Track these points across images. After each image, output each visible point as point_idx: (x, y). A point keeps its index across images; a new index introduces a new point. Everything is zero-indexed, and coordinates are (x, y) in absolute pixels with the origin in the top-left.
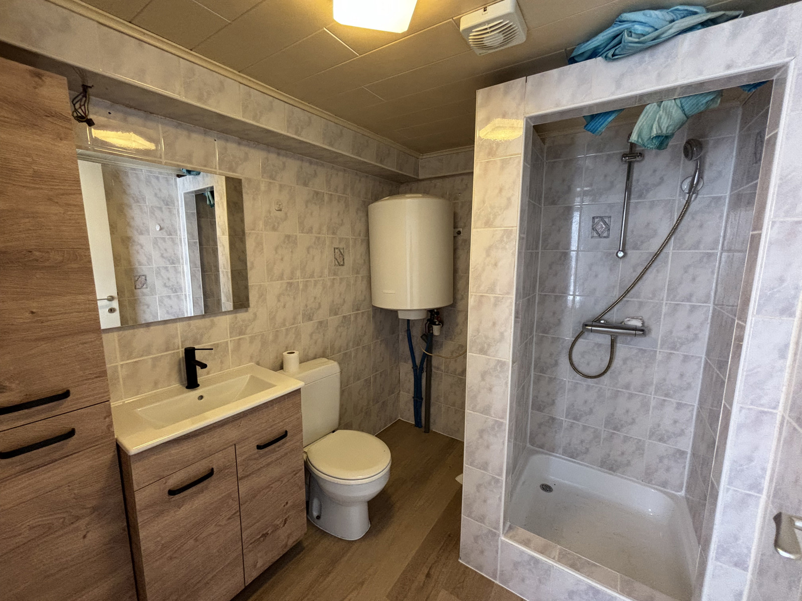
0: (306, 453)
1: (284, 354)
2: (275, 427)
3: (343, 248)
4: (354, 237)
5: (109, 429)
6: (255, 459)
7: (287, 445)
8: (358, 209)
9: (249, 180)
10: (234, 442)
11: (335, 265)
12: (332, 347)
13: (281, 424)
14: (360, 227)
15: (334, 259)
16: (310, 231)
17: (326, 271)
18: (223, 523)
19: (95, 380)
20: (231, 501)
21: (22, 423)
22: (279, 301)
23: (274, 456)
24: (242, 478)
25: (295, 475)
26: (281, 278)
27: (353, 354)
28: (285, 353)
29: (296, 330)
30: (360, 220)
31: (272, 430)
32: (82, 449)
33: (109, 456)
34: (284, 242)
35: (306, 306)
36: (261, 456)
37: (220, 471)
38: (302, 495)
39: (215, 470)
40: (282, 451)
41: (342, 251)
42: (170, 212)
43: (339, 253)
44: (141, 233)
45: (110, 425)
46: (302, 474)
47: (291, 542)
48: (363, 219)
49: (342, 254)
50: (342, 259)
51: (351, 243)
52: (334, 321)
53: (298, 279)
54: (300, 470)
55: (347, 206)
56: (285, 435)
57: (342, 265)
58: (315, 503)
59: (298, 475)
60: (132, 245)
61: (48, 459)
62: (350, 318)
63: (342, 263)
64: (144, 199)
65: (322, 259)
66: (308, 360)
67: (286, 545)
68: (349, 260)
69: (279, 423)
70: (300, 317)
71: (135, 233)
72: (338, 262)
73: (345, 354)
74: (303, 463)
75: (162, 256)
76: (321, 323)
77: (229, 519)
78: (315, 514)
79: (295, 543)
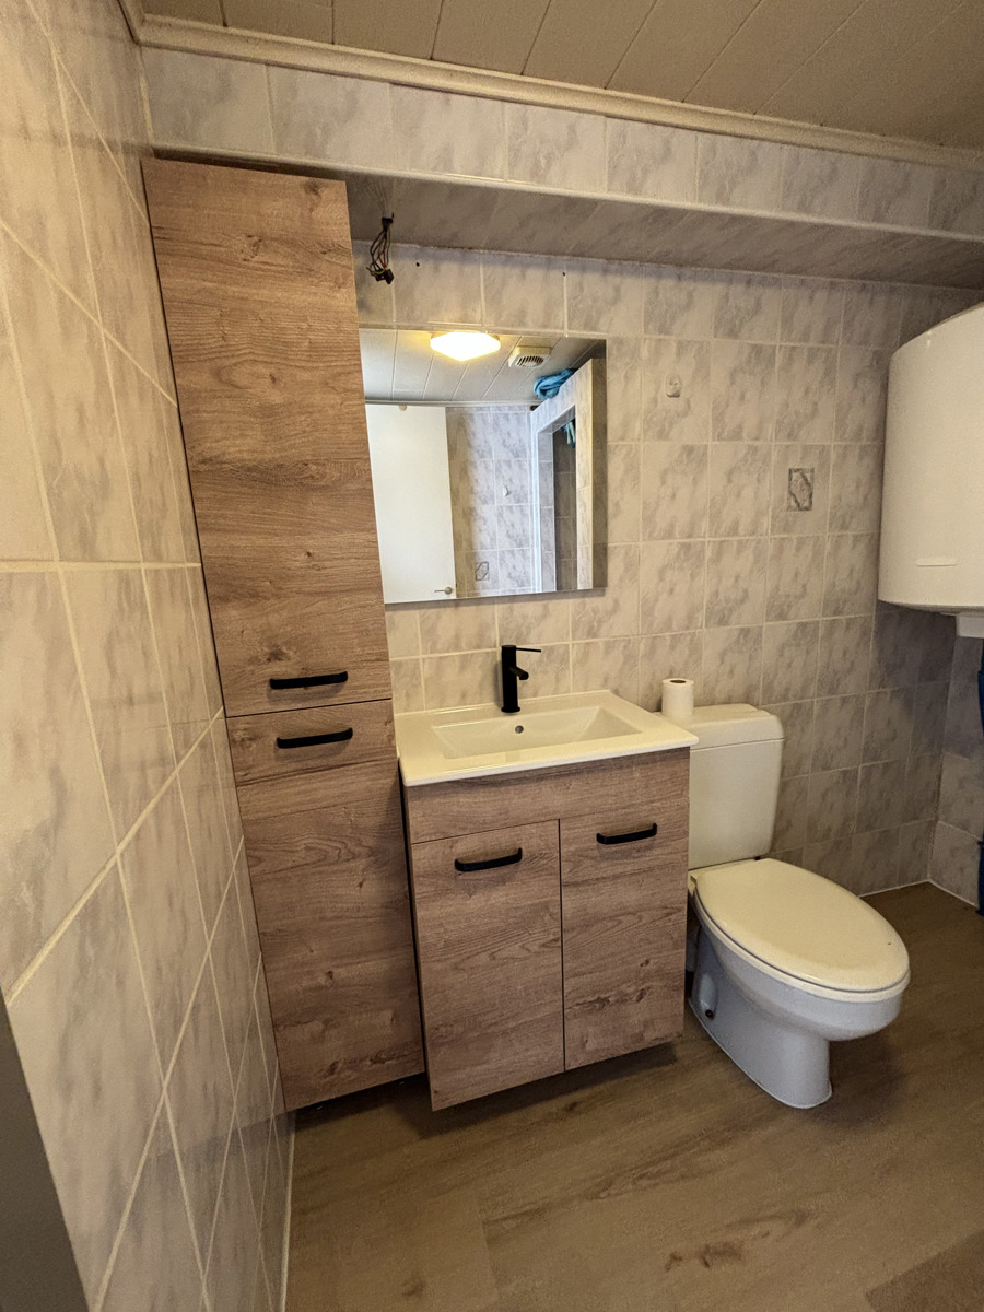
0: (693, 879)
1: (664, 681)
2: (632, 810)
3: (812, 471)
4: (843, 443)
5: (390, 741)
6: (593, 858)
7: (657, 852)
8: (857, 377)
9: (620, 342)
10: (558, 816)
11: (790, 507)
12: (768, 688)
13: (645, 807)
14: (862, 416)
15: (786, 494)
16: (737, 435)
17: (766, 522)
18: (535, 948)
19: (375, 664)
20: (547, 918)
21: (300, 706)
22: (661, 579)
23: (629, 866)
24: (567, 885)
25: (668, 915)
26: (669, 534)
27: (816, 710)
28: (667, 682)
29: (692, 640)
30: (863, 400)
31: (627, 814)
32: (358, 761)
33: (388, 781)
34: (682, 462)
35: (717, 594)
36: (604, 858)
37: (533, 858)
38: (678, 960)
39: (524, 853)
40: (645, 861)
41: (808, 475)
42: (520, 466)
43: (801, 480)
44: (485, 502)
45: (391, 736)
46: (682, 917)
47: (651, 1037)
48: (871, 398)
49: (808, 484)
50: (806, 494)
51: (833, 456)
52: (777, 632)
53: (704, 537)
54: (679, 910)
55: (829, 372)
56: (652, 831)
57: (806, 509)
58: (706, 985)
59: (673, 917)
60: (475, 520)
61: (324, 762)
62: (817, 628)
63: (806, 504)
64: (490, 452)
65: (760, 495)
66: (712, 704)
67: (640, 1038)
68: (827, 495)
69: (641, 804)
70: (701, 617)
71: (478, 501)
72: (796, 501)
73: (797, 707)
74: (686, 898)
75: (509, 535)
76: (745, 632)
77: (544, 945)
78: (705, 1005)
79: (658, 1043)
